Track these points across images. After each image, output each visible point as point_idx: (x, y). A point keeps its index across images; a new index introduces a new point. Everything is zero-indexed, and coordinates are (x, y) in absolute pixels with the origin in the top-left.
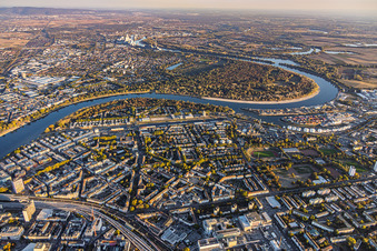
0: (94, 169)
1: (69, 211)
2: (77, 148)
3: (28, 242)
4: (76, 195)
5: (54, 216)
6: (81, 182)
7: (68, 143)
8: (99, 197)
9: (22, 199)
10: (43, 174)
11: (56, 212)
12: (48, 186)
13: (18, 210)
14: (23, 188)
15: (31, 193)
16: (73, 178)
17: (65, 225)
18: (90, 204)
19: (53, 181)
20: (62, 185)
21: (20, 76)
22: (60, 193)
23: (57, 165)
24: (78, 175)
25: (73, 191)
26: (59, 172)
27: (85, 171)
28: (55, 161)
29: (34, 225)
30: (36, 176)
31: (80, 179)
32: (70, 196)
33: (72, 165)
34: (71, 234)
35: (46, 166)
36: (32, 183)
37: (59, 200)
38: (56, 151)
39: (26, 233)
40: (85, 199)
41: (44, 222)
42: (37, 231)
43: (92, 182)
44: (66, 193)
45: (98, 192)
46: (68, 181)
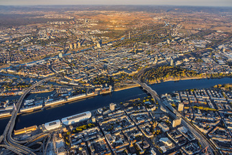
0: (228, 125)
1: (196, 137)
2: (227, 106)
3: (167, 136)
4: (205, 132)
5: (186, 134)
6: (214, 127)
7: (223, 100)
8: (219, 143)
9: (178, 115)
10: (196, 109)
11: (189, 133)
12: (194, 116)
13: (172, 118)
14: (182, 109)
15: (184, 114)
16: (211, 122)
17: (188, 143)
18: (210, 143)
19: (198, 116)
20: (202, 121)
21: (222, 50)
22: (198, 125)
23: (207, 109)
24: (215, 122)
25: (205, 128)
26: (205, 113)
27: (222, 122)
28: (207, 106)
29: (174, 131)
30: (192, 108)
31: (214, 124)
32: (202, 130)
33: (216, 114)
34: (188, 149)
35: (201, 105)
36: (188, 110)
37: (194, 128)
38: (212, 101)
39: (169, 132)
40: (209, 138)
41: (180, 133)
42: (174, 135)
43: (221, 132)
44: (200, 127)
45: (220, 140)
46: (207, 121)
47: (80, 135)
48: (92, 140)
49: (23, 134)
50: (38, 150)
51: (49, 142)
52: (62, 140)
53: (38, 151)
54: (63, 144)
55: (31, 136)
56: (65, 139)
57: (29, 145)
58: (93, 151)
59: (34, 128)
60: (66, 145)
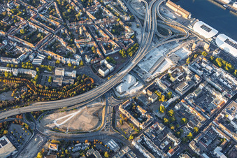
47: (209, 68)
48: (213, 87)
49: (172, 11)
50: (160, 36)
51: (177, 40)
52: (189, 53)
53: (159, 38)
54: (183, 57)
55: (175, 20)
56: (193, 54)
57: (161, 25)
58: (194, 94)
59: (186, 15)
60: (185, 60)
